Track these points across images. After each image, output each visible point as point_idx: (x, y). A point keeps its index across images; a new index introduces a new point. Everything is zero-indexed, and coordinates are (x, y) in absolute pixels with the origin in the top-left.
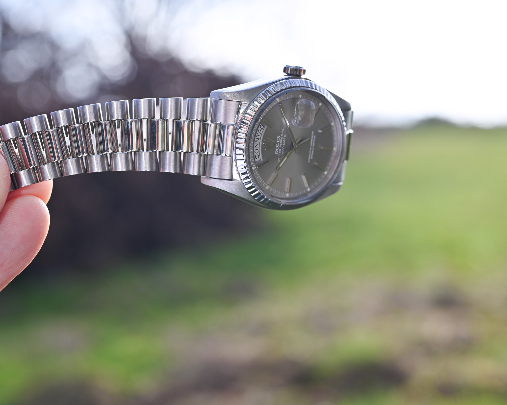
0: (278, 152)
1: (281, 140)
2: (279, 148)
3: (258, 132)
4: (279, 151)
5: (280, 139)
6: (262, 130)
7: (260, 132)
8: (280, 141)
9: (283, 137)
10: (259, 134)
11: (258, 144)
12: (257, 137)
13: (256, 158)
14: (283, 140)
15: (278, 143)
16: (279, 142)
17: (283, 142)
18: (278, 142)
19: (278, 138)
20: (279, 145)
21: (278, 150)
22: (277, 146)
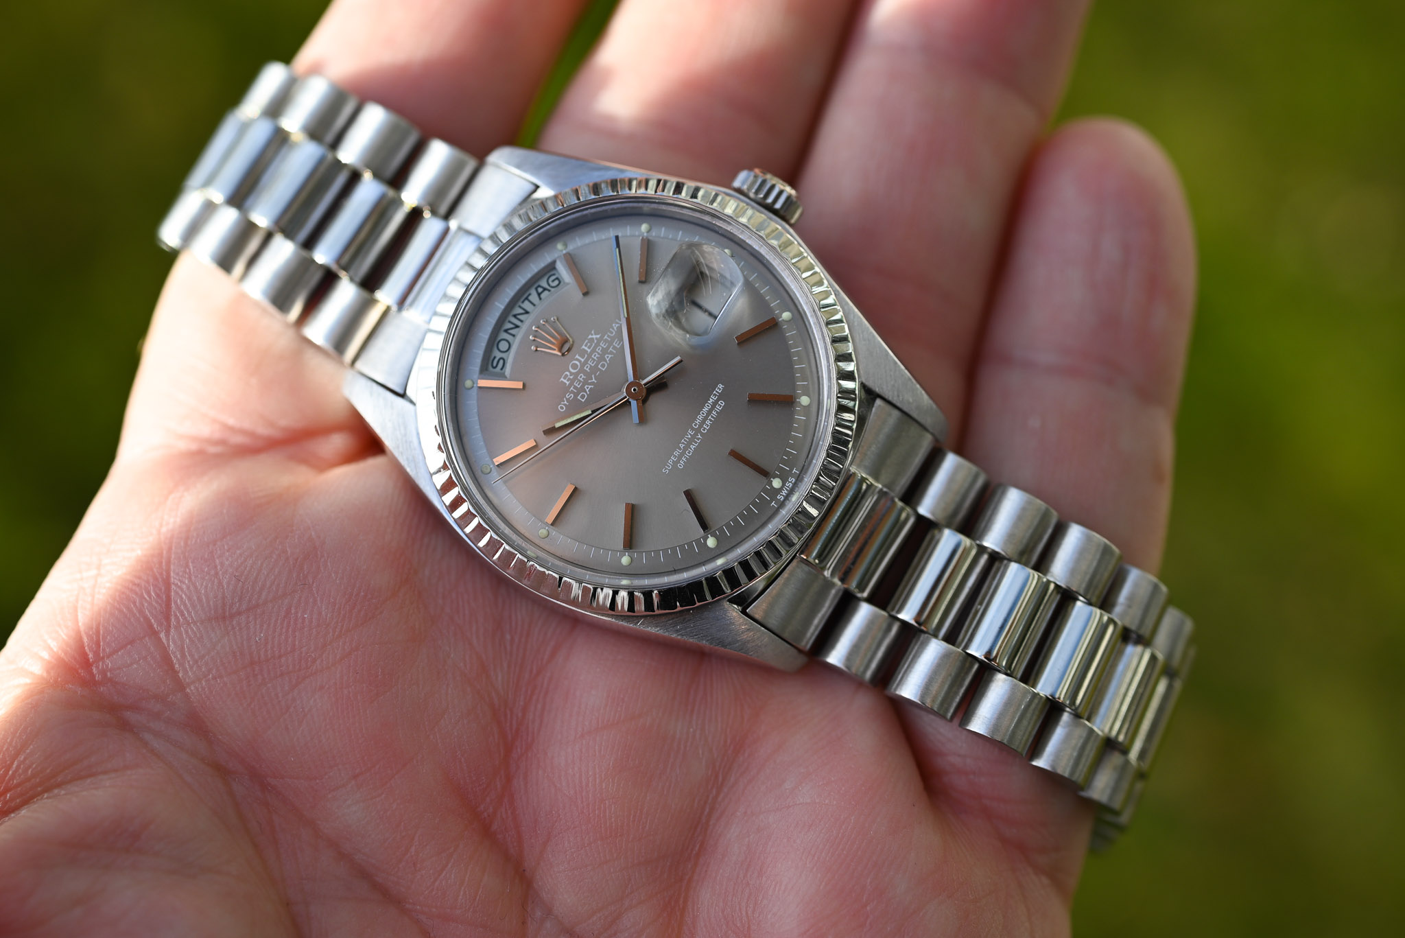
0: (572, 382)
1: (599, 350)
2: (582, 371)
3: (533, 291)
4: (576, 377)
5: (598, 344)
6: (549, 291)
7: (539, 294)
8: (594, 351)
9: (611, 343)
10: (534, 297)
11: (517, 327)
12: (523, 302)
13: (495, 365)
14: (605, 351)
15: (583, 353)
16: (589, 351)
17: (602, 358)
18: (586, 348)
19: (590, 337)
20: (586, 362)
21: (576, 375)
22: (577, 360)
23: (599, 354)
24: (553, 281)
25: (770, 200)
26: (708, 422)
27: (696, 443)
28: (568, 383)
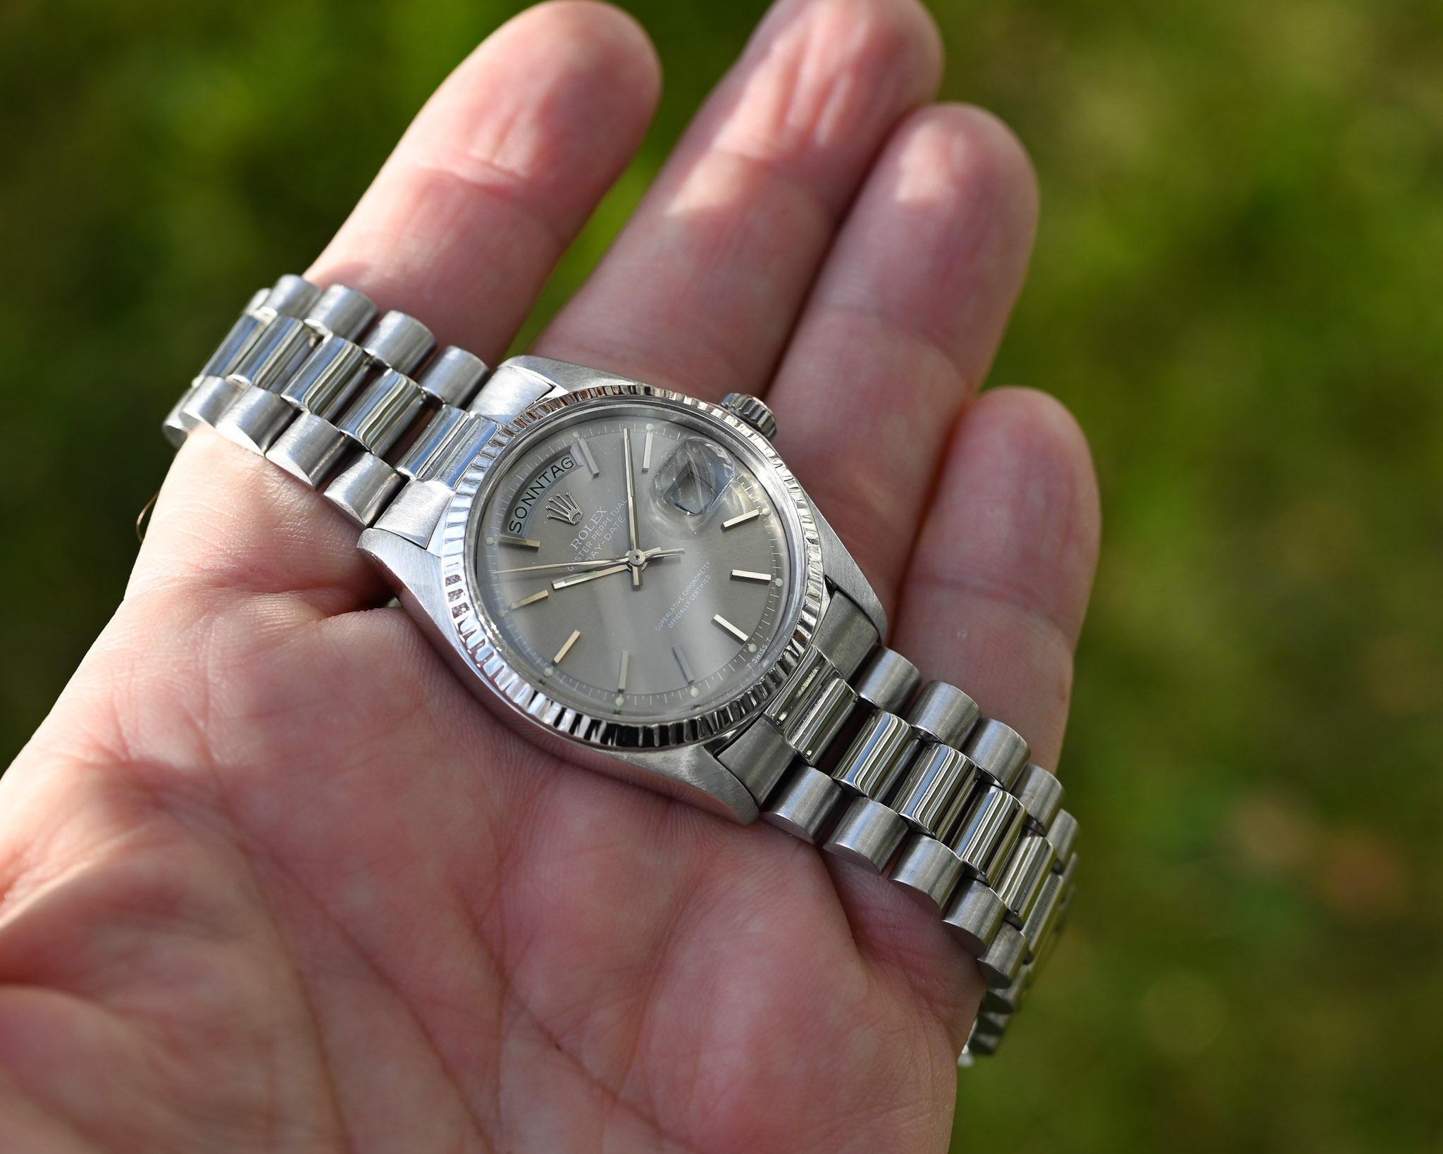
0: (581, 547)
1: (605, 523)
2: (589, 540)
3: (549, 470)
4: (583, 546)
5: (604, 519)
6: (563, 471)
7: (554, 473)
8: (600, 523)
9: (615, 518)
10: (549, 475)
11: (534, 498)
12: (540, 478)
13: (512, 528)
14: (610, 525)
15: (590, 526)
16: (596, 523)
17: (607, 531)
18: (594, 521)
19: (598, 512)
20: (593, 532)
21: (584, 542)
22: (586, 529)
23: (605, 526)
24: (567, 463)
25: (754, 417)
26: (696, 592)
27: (685, 608)
28: (576, 548)
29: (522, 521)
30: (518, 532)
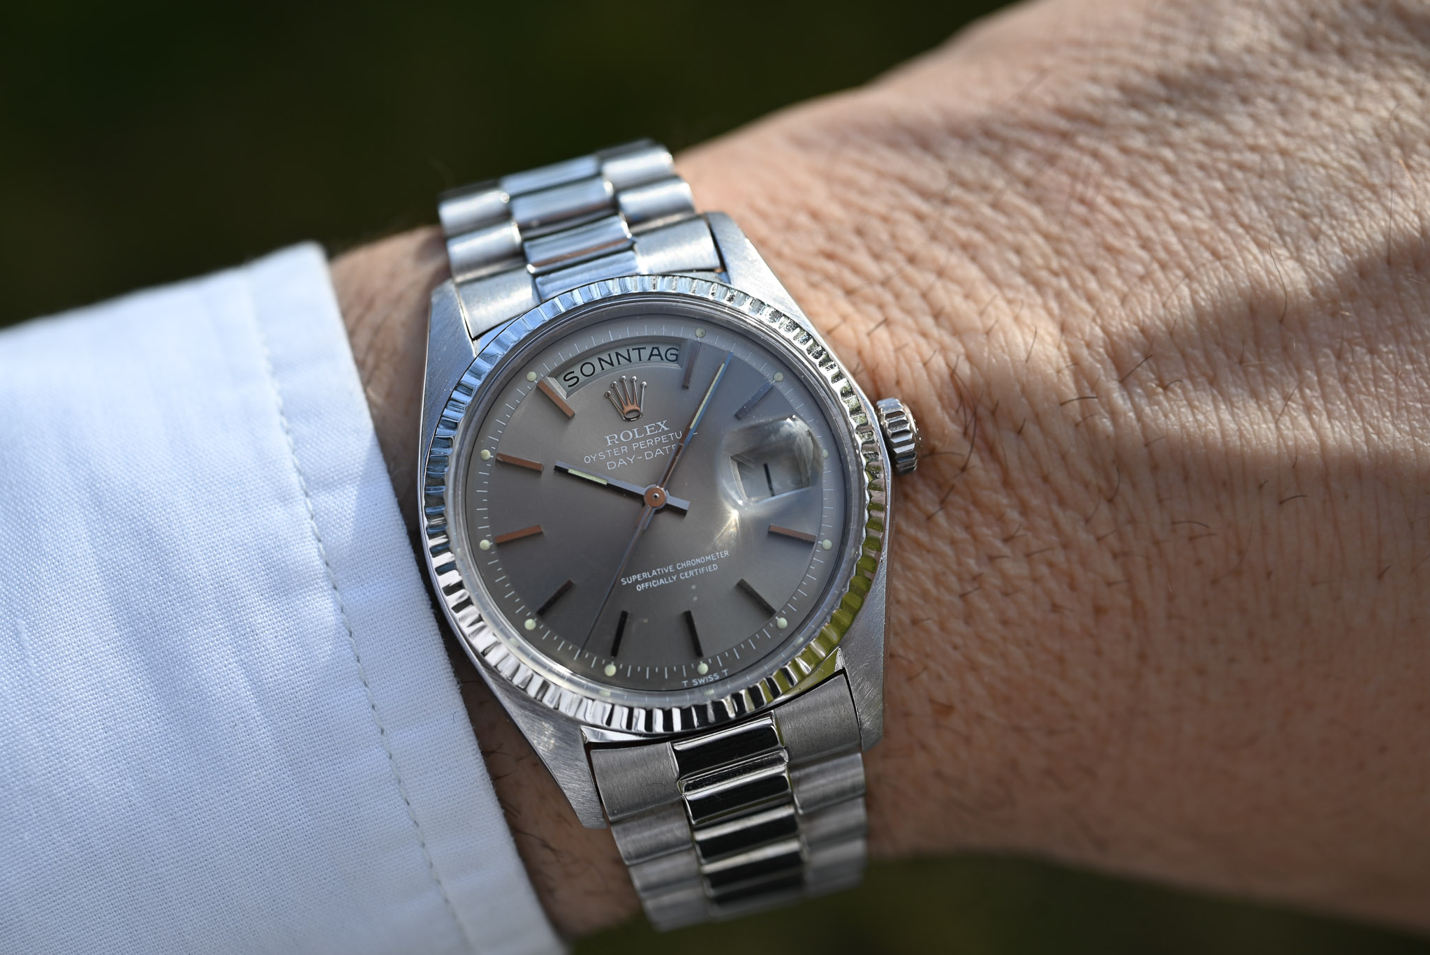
0: (614, 446)
1: (657, 440)
2: (629, 444)
3: (649, 348)
4: (619, 446)
5: (659, 435)
6: (662, 359)
7: (651, 355)
8: (652, 437)
9: (671, 443)
10: (645, 353)
11: (612, 364)
12: (633, 349)
13: (567, 378)
14: (661, 445)
15: (641, 432)
16: (649, 433)
17: (653, 449)
18: (648, 430)
19: (659, 423)
20: (638, 440)
21: (622, 443)
22: (633, 433)
23: (654, 442)
24: (671, 354)
26: (691, 573)
27: (667, 580)
28: (610, 444)
29: (582, 378)
30: (569, 386)
